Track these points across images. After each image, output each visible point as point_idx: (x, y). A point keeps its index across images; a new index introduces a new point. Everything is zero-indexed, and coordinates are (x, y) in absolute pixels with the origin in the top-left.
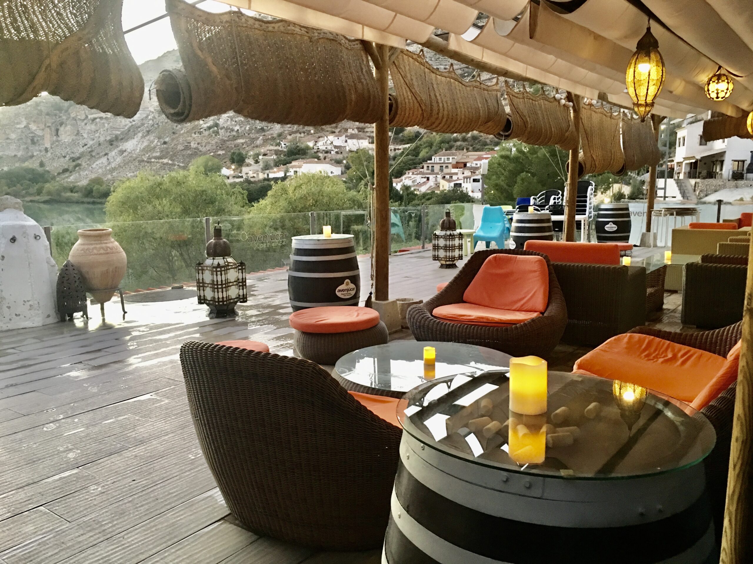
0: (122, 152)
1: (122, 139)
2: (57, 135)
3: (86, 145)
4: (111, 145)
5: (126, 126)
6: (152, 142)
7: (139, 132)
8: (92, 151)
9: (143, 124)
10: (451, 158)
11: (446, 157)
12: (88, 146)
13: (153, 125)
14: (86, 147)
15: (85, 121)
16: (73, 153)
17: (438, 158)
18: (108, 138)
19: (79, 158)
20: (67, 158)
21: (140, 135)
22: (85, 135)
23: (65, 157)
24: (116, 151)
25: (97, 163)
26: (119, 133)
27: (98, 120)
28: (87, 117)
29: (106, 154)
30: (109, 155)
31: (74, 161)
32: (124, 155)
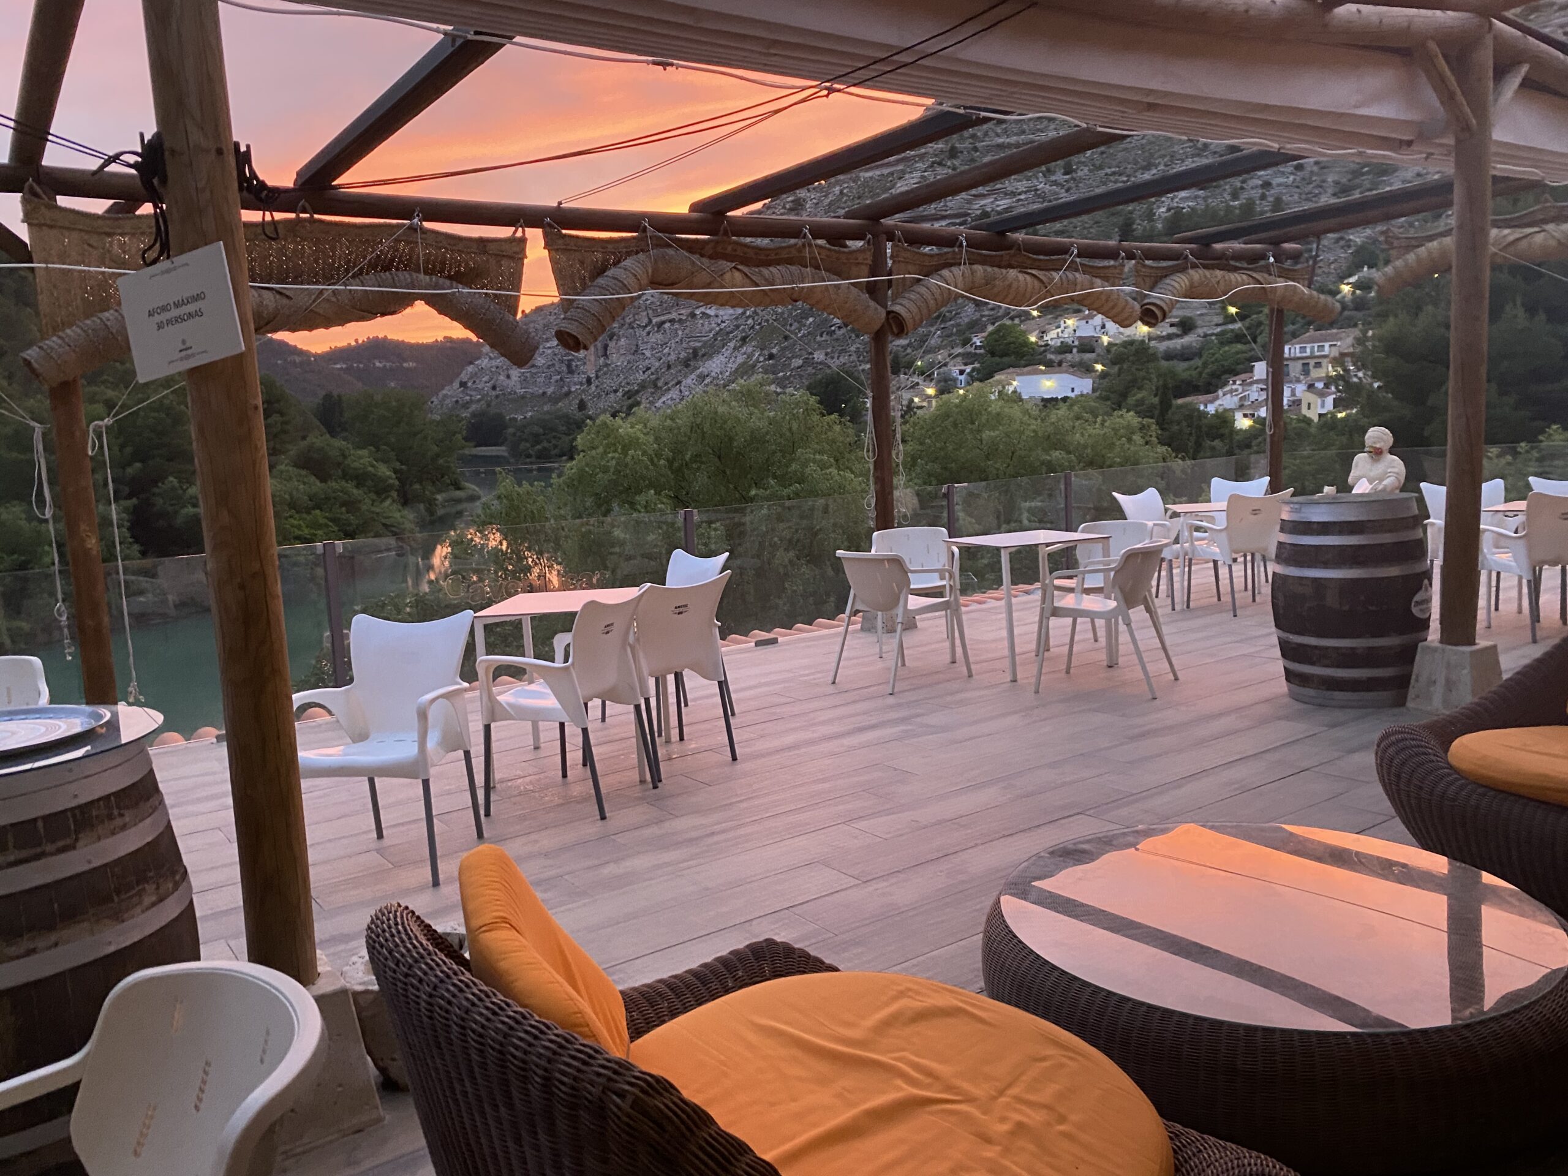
0: (702, 377)
1: (704, 355)
2: (605, 355)
3: (649, 369)
4: (687, 366)
5: (710, 331)
6: (750, 356)
7: (730, 340)
8: (658, 379)
9: (737, 327)
10: (1327, 345)
11: (1316, 345)
12: (653, 369)
13: (753, 327)
14: (649, 372)
15: (648, 328)
16: (628, 384)
17: (1298, 346)
18: (683, 355)
19: (637, 392)
20: (620, 394)
21: (732, 344)
22: (648, 354)
23: (616, 391)
24: (693, 376)
25: (664, 399)
26: (698, 344)
27: (667, 325)
28: (650, 321)
29: (679, 383)
30: (683, 384)
31: (629, 398)
32: (706, 382)
